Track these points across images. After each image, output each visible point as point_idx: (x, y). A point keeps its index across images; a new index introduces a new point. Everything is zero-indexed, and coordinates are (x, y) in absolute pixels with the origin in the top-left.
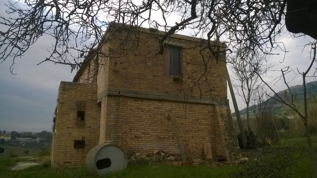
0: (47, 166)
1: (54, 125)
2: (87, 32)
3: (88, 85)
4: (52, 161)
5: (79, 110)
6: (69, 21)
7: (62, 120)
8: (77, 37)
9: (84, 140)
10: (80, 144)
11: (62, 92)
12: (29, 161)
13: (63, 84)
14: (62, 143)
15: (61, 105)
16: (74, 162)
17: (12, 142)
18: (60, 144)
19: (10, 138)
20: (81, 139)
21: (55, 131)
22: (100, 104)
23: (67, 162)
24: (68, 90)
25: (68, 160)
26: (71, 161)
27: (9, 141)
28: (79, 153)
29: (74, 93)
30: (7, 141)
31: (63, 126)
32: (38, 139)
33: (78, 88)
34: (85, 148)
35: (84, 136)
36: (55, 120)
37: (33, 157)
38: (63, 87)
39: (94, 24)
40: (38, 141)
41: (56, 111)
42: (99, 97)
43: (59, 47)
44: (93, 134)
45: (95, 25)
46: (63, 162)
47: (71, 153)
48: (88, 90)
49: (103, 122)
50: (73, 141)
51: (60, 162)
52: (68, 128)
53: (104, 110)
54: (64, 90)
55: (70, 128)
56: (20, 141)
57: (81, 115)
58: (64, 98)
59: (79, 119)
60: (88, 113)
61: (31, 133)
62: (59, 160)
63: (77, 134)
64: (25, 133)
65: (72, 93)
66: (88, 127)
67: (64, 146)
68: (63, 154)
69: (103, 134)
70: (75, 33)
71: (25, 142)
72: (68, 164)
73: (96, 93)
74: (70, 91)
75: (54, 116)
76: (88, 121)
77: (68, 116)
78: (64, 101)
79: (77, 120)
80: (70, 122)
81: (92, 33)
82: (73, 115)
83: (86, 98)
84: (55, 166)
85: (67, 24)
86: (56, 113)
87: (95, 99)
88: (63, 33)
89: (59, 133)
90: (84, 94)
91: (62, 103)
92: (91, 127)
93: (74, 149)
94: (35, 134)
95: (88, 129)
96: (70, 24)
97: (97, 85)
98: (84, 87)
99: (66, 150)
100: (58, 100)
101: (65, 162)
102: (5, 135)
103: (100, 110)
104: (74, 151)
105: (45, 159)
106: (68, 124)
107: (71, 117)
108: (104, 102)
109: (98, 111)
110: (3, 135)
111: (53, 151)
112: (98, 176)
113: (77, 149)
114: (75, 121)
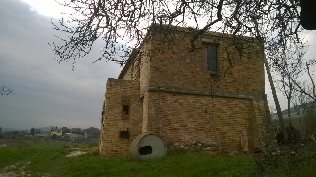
0: (96, 154)
1: (102, 118)
2: (131, 35)
3: (131, 82)
4: (101, 150)
5: (124, 104)
6: (116, 27)
7: (109, 113)
8: (123, 40)
9: (129, 131)
10: (125, 135)
11: (109, 88)
12: (80, 151)
13: (110, 80)
14: (109, 133)
15: (108, 99)
16: (120, 151)
17: (62, 137)
18: (108, 134)
19: (61, 134)
20: (125, 130)
21: (104, 123)
22: (142, 99)
23: (114, 151)
24: (114, 86)
25: (115, 149)
26: (117, 149)
27: (60, 136)
28: (124, 143)
29: (119, 89)
30: (59, 136)
31: (110, 118)
32: (86, 135)
33: (123, 84)
34: (129, 138)
35: (128, 128)
36: (103, 114)
37: (84, 149)
38: (109, 84)
39: (136, 28)
40: (86, 137)
41: (104, 105)
42: (142, 92)
43: (109, 48)
44: (137, 126)
45: (137, 30)
46: (110, 151)
47: (117, 142)
48: (132, 86)
49: (146, 114)
50: (119, 132)
51: (108, 150)
52: (114, 120)
53: (146, 104)
54: (110, 86)
55: (116, 120)
56: (69, 137)
57: (126, 109)
58: (111, 93)
59: (124, 112)
60: (133, 107)
61: (80, 129)
62: (107, 148)
63: (122, 126)
64: (75, 129)
65: (118, 89)
66: (132, 120)
67: (111, 136)
68: (110, 143)
69: (145, 126)
70: (121, 37)
71: (75, 137)
72: (114, 153)
73: (139, 89)
74: (116, 87)
75: (102, 109)
76: (132, 114)
77: (114, 110)
78: (111, 96)
79: (122, 113)
80: (116, 115)
81: (135, 35)
82: (119, 109)
83: (131, 93)
84: (104, 154)
85: (115, 29)
86: (104, 107)
87: (138, 94)
88: (112, 37)
89: (107, 124)
90: (128, 90)
91: (110, 98)
92: (134, 120)
93: (120, 139)
94: (83, 129)
95: (132, 121)
96: (117, 29)
97: (140, 82)
98: (128, 83)
99: (113, 140)
100: (106, 95)
101: (112, 151)
102: (56, 131)
103: (143, 104)
104: (120, 141)
105: (94, 149)
106: (114, 116)
107: (117, 110)
108: (146, 97)
109: (141, 106)
110: (55, 131)
111: (101, 141)
112: (141, 161)
113: (122, 139)
114: (121, 114)
